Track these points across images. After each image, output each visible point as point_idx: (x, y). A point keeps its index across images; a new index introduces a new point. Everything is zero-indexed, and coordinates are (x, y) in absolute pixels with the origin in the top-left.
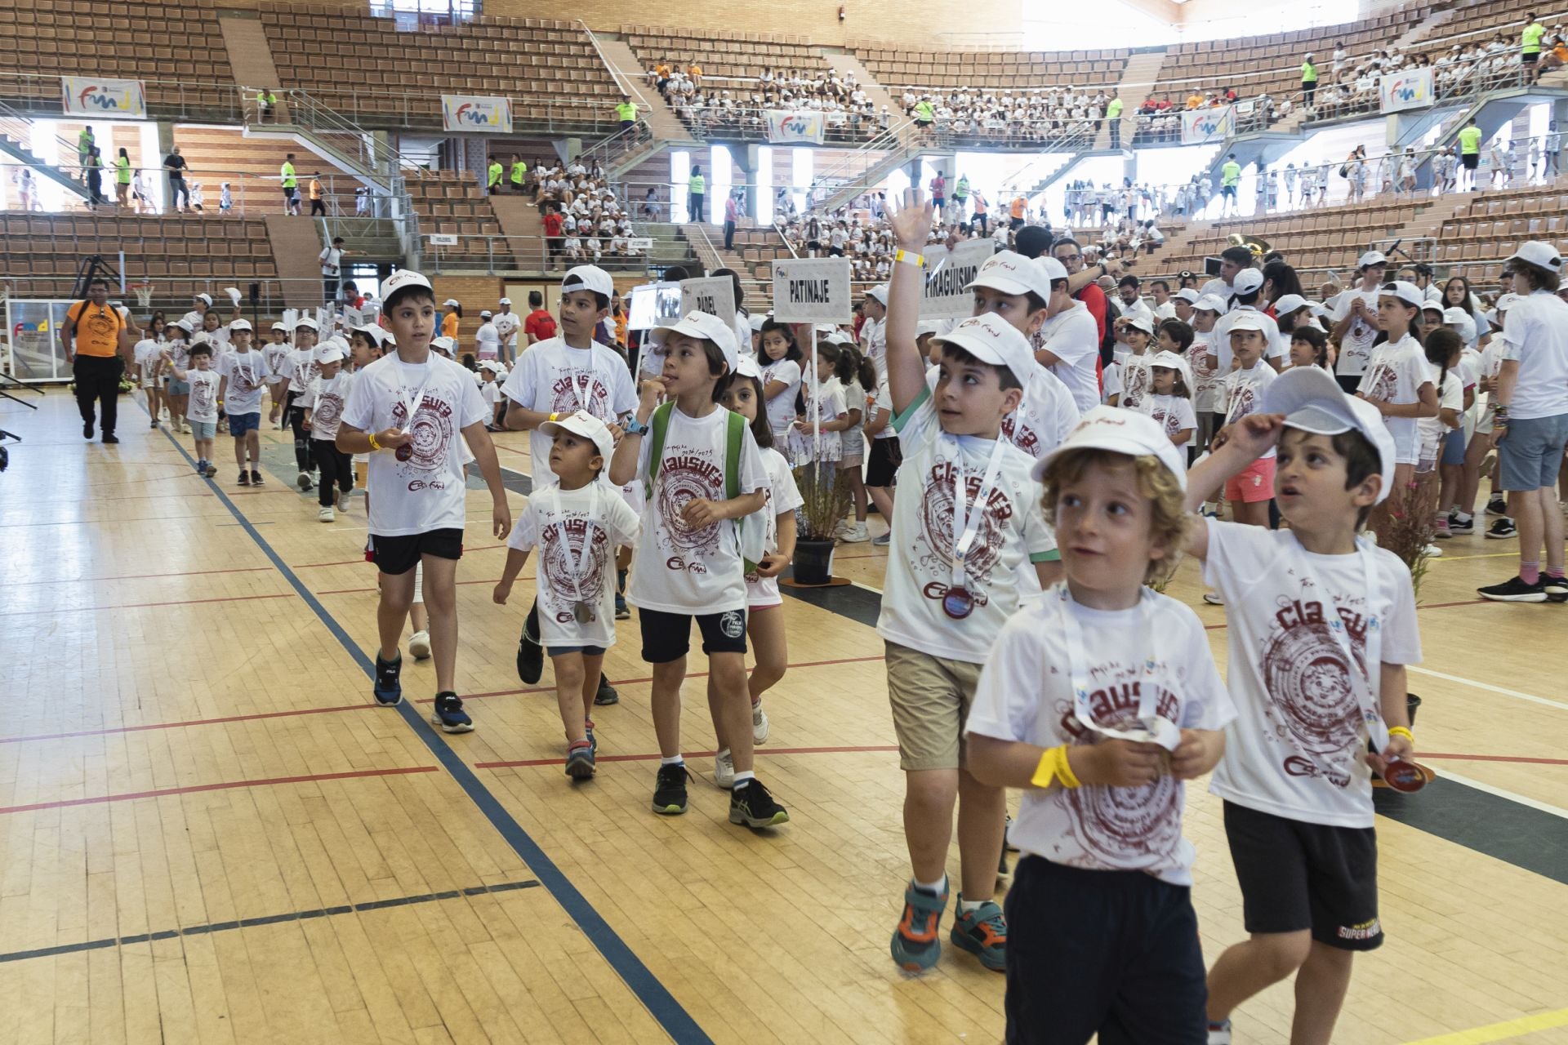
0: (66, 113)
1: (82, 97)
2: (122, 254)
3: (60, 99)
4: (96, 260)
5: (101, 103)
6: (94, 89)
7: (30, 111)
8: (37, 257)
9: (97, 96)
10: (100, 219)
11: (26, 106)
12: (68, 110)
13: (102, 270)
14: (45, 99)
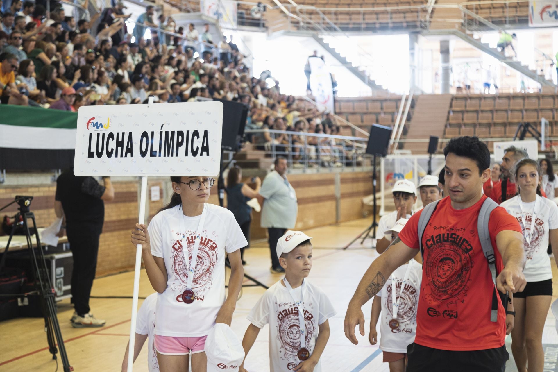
0: (530, 25)
1: (541, 14)
2: (543, 121)
3: (527, 16)
4: (527, 125)
5: (553, 17)
6: (549, 6)
7: (507, 26)
8: (495, 124)
9: (551, 12)
10: (543, 96)
11: (506, 22)
12: (532, 23)
13: (530, 132)
14: (519, 17)
